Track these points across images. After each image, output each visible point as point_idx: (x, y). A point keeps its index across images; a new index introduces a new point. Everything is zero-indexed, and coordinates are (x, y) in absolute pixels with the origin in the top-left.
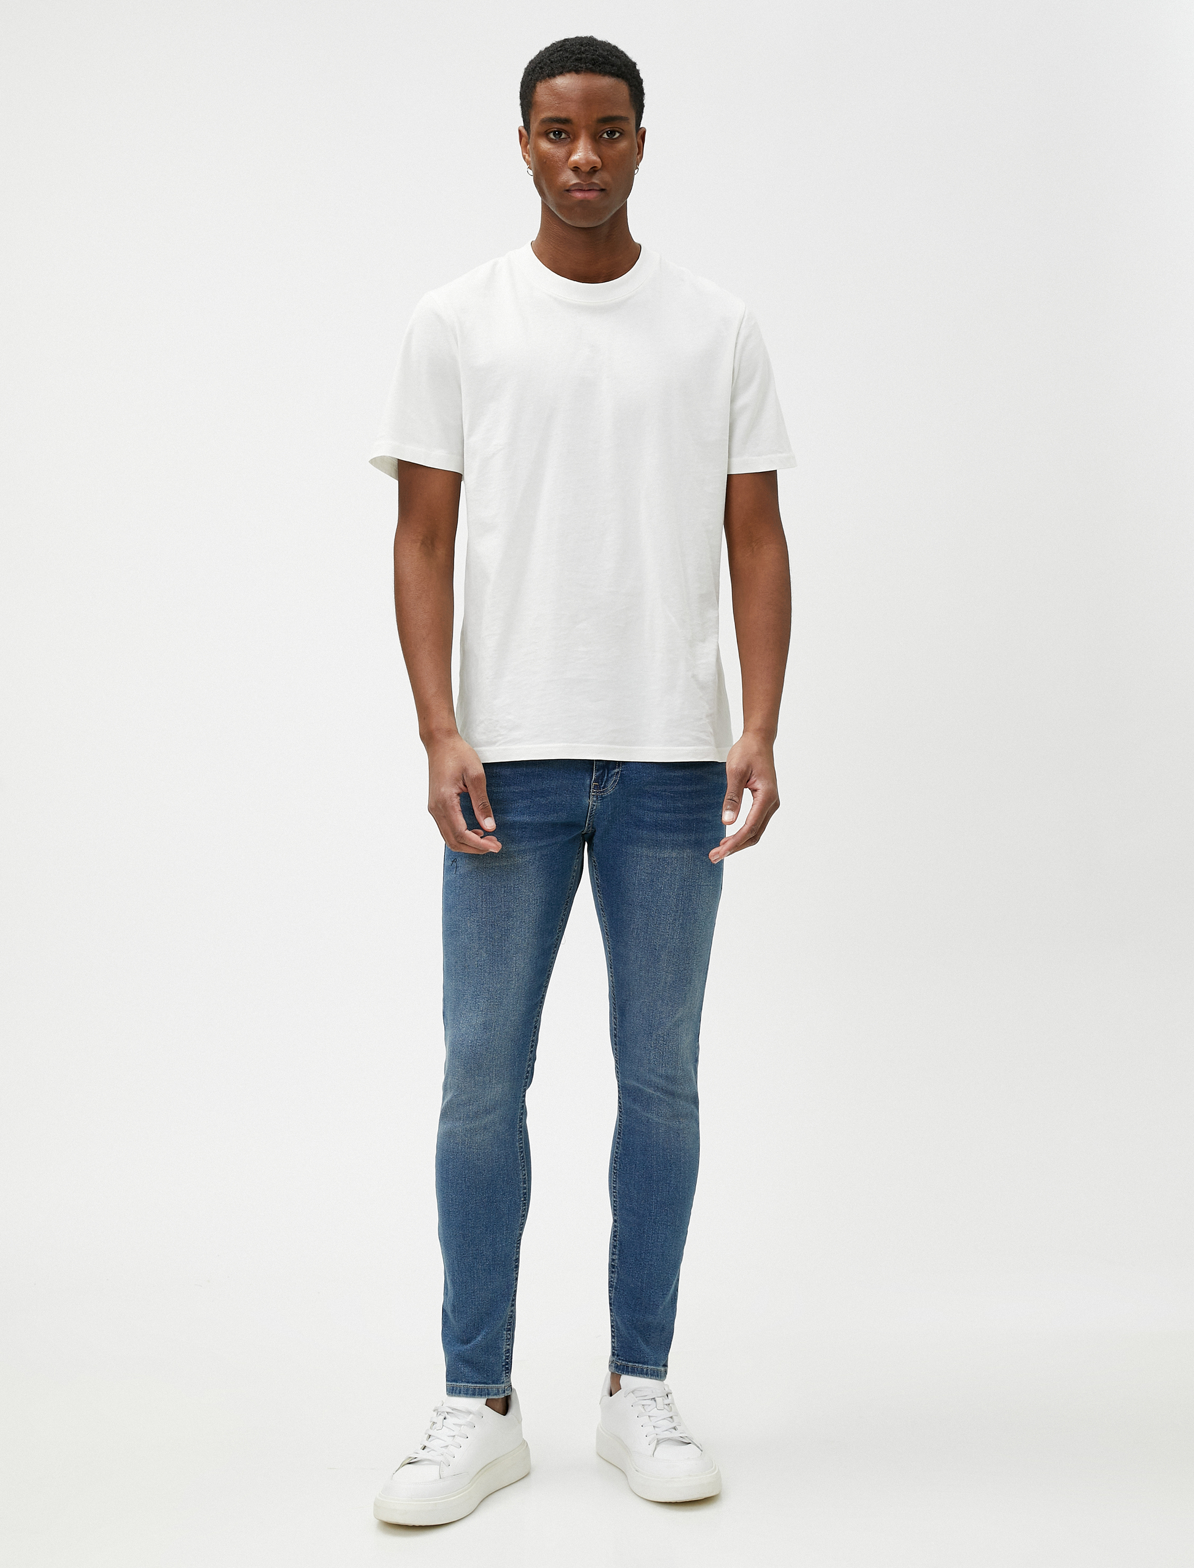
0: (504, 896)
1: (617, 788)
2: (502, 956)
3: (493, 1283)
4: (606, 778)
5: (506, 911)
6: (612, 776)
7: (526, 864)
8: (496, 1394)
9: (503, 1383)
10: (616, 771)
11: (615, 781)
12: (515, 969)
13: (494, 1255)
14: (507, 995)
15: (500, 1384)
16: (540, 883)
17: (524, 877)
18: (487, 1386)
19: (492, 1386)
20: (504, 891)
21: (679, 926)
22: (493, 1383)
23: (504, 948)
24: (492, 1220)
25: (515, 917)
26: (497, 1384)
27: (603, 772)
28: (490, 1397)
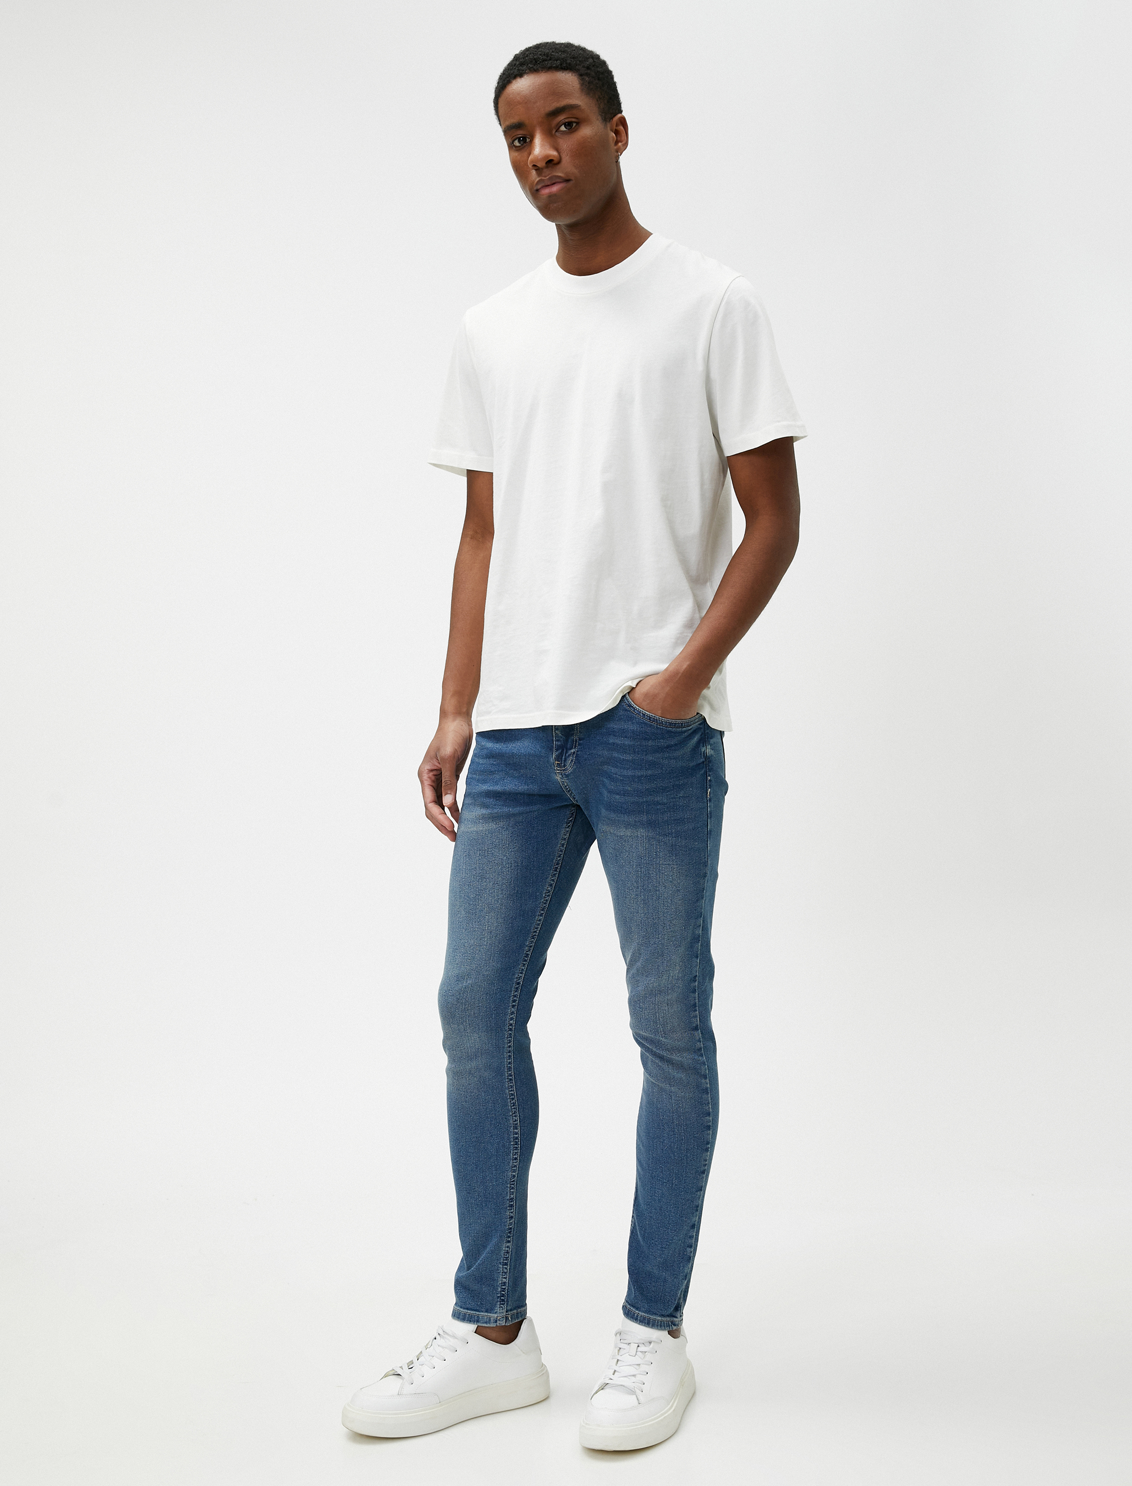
0: (479, 859)
1: (575, 767)
2: (476, 915)
3: (485, 1218)
4: (564, 757)
5: (480, 873)
6: (569, 755)
7: (499, 830)
8: (486, 1323)
9: (496, 1313)
10: (572, 751)
11: (572, 761)
12: (488, 927)
13: (486, 1193)
14: (480, 951)
15: (493, 1313)
16: (515, 848)
17: (497, 841)
18: (478, 1313)
19: (484, 1314)
20: (479, 854)
21: (641, 901)
22: (486, 1311)
23: (478, 907)
24: (481, 1160)
25: (488, 878)
26: (491, 1313)
27: (562, 751)
28: (480, 1325)
